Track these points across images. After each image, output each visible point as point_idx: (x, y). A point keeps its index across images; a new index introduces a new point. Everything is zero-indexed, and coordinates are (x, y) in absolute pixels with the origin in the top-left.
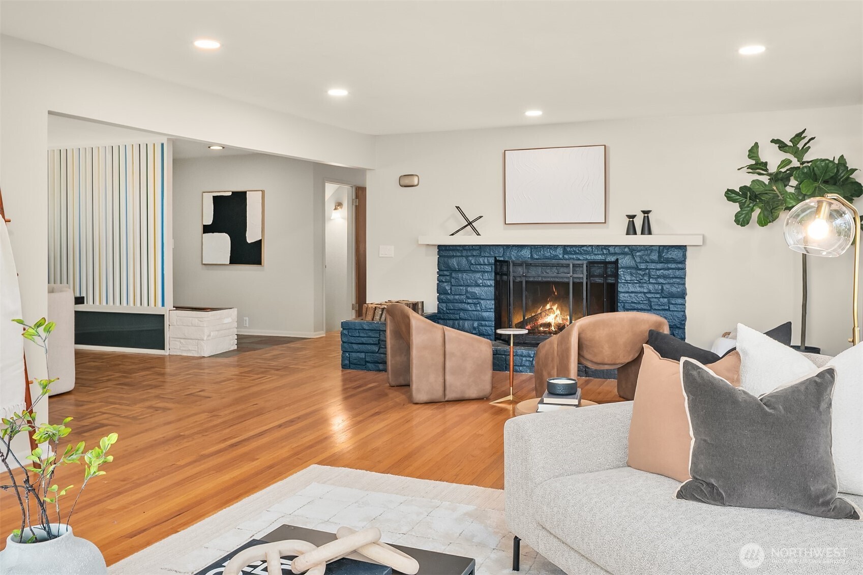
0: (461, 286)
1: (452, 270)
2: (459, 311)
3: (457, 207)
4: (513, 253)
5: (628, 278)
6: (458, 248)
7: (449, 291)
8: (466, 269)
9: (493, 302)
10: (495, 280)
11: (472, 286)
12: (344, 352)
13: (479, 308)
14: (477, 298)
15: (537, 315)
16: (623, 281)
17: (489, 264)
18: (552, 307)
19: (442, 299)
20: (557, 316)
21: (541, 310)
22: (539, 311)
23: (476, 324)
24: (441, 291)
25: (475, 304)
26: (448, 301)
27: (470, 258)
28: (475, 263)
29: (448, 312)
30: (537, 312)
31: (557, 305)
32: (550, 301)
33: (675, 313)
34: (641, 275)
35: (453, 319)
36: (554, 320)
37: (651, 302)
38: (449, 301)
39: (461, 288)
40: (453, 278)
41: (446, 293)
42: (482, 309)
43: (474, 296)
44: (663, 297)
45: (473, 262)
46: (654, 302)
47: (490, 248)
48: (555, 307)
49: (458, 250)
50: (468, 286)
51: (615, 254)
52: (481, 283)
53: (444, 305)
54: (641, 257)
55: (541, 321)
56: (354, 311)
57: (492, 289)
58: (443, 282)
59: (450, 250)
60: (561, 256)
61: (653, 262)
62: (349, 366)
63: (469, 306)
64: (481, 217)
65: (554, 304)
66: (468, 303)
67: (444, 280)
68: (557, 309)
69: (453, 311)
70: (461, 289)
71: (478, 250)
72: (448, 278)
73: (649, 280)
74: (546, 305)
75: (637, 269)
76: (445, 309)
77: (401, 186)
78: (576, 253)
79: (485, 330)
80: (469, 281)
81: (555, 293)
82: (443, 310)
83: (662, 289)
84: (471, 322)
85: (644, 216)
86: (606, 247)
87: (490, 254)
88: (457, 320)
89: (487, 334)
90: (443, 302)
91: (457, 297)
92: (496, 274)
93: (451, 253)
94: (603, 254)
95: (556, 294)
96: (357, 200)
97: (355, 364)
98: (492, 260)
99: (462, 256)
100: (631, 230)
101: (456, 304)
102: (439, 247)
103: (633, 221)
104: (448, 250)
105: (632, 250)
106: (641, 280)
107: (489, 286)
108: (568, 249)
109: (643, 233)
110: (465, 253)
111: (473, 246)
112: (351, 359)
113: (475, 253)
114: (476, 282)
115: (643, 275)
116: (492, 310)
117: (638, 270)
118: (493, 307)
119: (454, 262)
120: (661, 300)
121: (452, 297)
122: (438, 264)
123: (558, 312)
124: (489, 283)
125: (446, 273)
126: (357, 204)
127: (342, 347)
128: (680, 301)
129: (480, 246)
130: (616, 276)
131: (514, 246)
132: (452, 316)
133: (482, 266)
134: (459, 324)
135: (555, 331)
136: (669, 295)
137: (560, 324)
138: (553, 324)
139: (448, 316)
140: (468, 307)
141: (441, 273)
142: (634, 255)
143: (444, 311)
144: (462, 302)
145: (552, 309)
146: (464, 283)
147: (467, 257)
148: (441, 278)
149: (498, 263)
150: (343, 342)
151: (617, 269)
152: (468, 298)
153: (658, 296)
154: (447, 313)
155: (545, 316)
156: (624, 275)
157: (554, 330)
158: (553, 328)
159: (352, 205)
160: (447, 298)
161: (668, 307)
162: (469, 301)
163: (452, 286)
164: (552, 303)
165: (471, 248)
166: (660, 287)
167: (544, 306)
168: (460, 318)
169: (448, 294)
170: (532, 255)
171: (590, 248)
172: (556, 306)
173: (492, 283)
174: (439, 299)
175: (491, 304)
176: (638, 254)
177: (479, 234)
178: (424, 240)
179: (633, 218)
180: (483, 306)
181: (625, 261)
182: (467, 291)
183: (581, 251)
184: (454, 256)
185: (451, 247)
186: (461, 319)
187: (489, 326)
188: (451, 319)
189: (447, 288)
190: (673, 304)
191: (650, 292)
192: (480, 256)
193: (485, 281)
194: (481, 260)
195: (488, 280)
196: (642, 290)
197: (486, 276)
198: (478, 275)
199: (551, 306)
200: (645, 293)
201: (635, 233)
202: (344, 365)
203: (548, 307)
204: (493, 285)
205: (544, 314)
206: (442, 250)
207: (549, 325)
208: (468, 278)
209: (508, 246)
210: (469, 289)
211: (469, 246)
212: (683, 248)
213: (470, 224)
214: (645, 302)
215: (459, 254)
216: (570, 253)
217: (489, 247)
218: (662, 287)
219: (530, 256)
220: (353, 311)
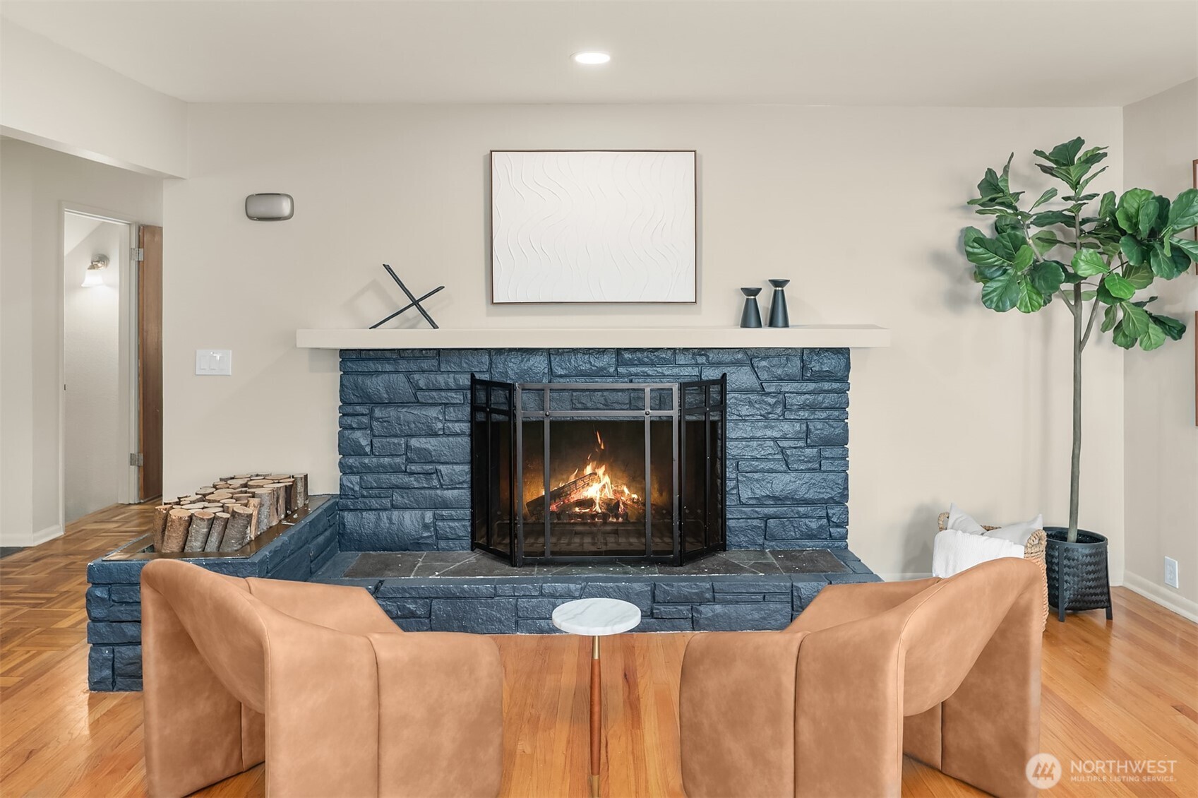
0: (396, 436)
1: (373, 402)
2: (390, 491)
3: (388, 268)
4: (510, 364)
5: (745, 410)
6: (388, 355)
7: (368, 449)
8: (405, 400)
9: (467, 468)
10: (472, 420)
11: (420, 436)
12: (96, 646)
13: (435, 483)
14: (432, 462)
15: (569, 485)
16: (735, 417)
17: (459, 389)
18: (596, 471)
19: (351, 467)
20: (604, 486)
21: (576, 475)
22: (572, 479)
23: (429, 516)
24: (347, 448)
25: (428, 474)
26: (363, 471)
27: (416, 377)
28: (426, 385)
29: (365, 493)
30: (568, 479)
31: (604, 466)
32: (593, 459)
33: (831, 476)
34: (769, 405)
35: (376, 510)
36: (599, 493)
37: (788, 456)
38: (368, 470)
39: (396, 440)
40: (377, 420)
41: (359, 452)
42: (441, 485)
43: (425, 457)
44: (808, 446)
45: (422, 384)
46: (792, 455)
47: (460, 354)
48: (601, 471)
49: (388, 360)
50: (412, 436)
51: (718, 364)
52: (439, 429)
53: (356, 479)
54: (768, 370)
55: (575, 497)
56: (134, 469)
57: (465, 442)
58: (353, 429)
59: (369, 359)
60: (612, 370)
61: (791, 379)
62: (114, 682)
63: (412, 479)
64: (442, 288)
65: (598, 466)
66: (412, 474)
67: (354, 426)
68: (604, 474)
69: (376, 491)
70: (394, 444)
71: (433, 358)
72: (365, 420)
73: (784, 415)
74: (586, 467)
75: (763, 392)
76: (357, 488)
77: (251, 218)
78: (642, 363)
79: (450, 527)
80: (413, 426)
81: (601, 445)
82: (353, 489)
83: (808, 431)
84: (419, 513)
85: (775, 291)
86: (703, 351)
87: (461, 367)
88: (386, 510)
89: (454, 537)
90: (353, 473)
91: (386, 460)
92: (475, 408)
93: (372, 366)
94: (697, 364)
95: (602, 447)
96: (141, 250)
97: (130, 676)
98: (465, 380)
99: (397, 372)
100: (750, 318)
101: (383, 476)
102: (343, 352)
103: (755, 299)
104: (363, 360)
105: (750, 357)
106: (770, 413)
107: (457, 435)
108: (627, 356)
109: (772, 324)
110: (403, 366)
111: (421, 350)
112: (117, 665)
113: (425, 365)
114: (430, 428)
115: (773, 406)
116: (465, 486)
117: (763, 395)
118: (468, 478)
119: (377, 385)
120: (808, 451)
121: (375, 460)
122: (342, 391)
123: (607, 479)
124: (457, 427)
125: (359, 409)
126: (141, 259)
127: (91, 632)
128: (837, 451)
129: (438, 351)
130: (722, 406)
131: (511, 350)
132: (374, 503)
133: (443, 394)
134: (390, 519)
135: (603, 513)
136: (820, 442)
137: (611, 499)
138: (597, 501)
139: (364, 503)
140: (412, 481)
141: (349, 409)
142: (755, 365)
143: (355, 491)
144: (396, 470)
145: (596, 474)
146: (401, 431)
147: (408, 373)
148: (349, 420)
149: (478, 387)
150: (94, 620)
151: (723, 392)
152: (409, 461)
153: (801, 443)
154: (363, 496)
155: (583, 487)
156: (737, 406)
157: (600, 511)
158: (597, 508)
159: (130, 259)
160: (361, 464)
161: (818, 465)
162: (413, 468)
163: (374, 436)
164: (595, 463)
165: (417, 354)
166: (804, 426)
167: (582, 468)
168: (392, 505)
169: (366, 454)
170: (551, 369)
171: (670, 353)
172: (603, 468)
173: (466, 427)
174: (342, 466)
175: (462, 471)
176: (764, 363)
177: (435, 327)
178: (308, 339)
179: (755, 295)
180: (445, 478)
181: (740, 378)
182: (408, 447)
183: (651, 360)
184: (377, 373)
185: (371, 352)
186: (394, 507)
187: (458, 520)
188: (371, 510)
189: (364, 442)
190: (827, 458)
191: (784, 438)
192: (438, 371)
193: (450, 425)
194: (441, 379)
195: (457, 421)
196: (769, 433)
197: (452, 413)
198: (433, 412)
199: (594, 469)
200: (775, 440)
201: (759, 325)
202: (95, 683)
203: (588, 470)
204: (468, 431)
205: (580, 483)
206: (351, 360)
207: (589, 503)
208: (411, 418)
209: (500, 351)
210: (414, 442)
211: (413, 350)
212: (844, 352)
213: (416, 303)
214: (776, 457)
215: (389, 368)
216: (630, 363)
217: (457, 352)
218: (807, 426)
219: (546, 371)
220: (133, 467)
